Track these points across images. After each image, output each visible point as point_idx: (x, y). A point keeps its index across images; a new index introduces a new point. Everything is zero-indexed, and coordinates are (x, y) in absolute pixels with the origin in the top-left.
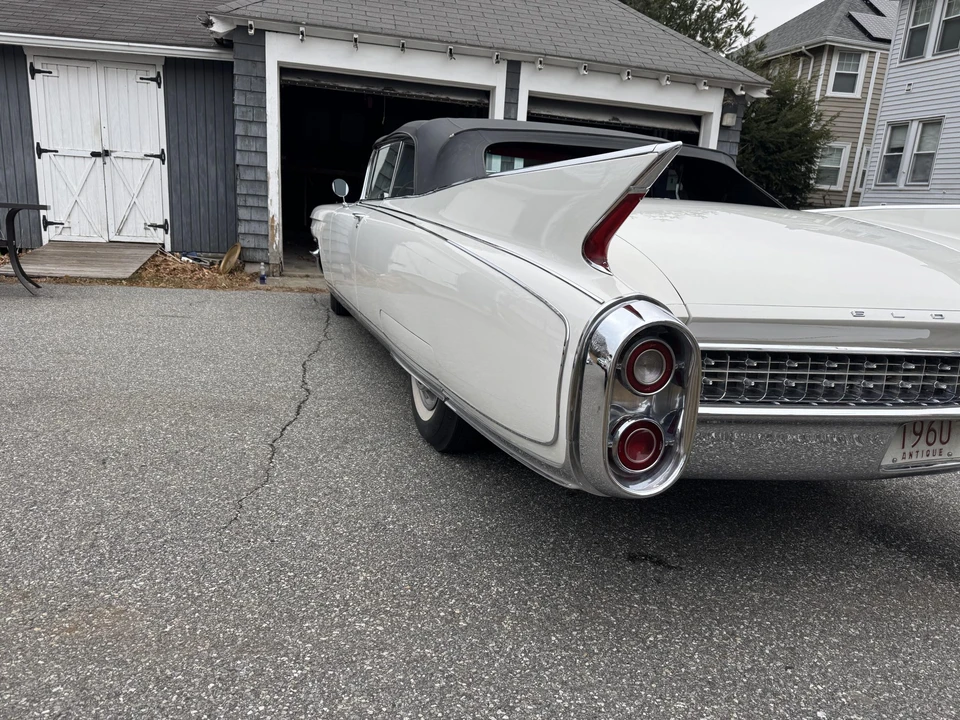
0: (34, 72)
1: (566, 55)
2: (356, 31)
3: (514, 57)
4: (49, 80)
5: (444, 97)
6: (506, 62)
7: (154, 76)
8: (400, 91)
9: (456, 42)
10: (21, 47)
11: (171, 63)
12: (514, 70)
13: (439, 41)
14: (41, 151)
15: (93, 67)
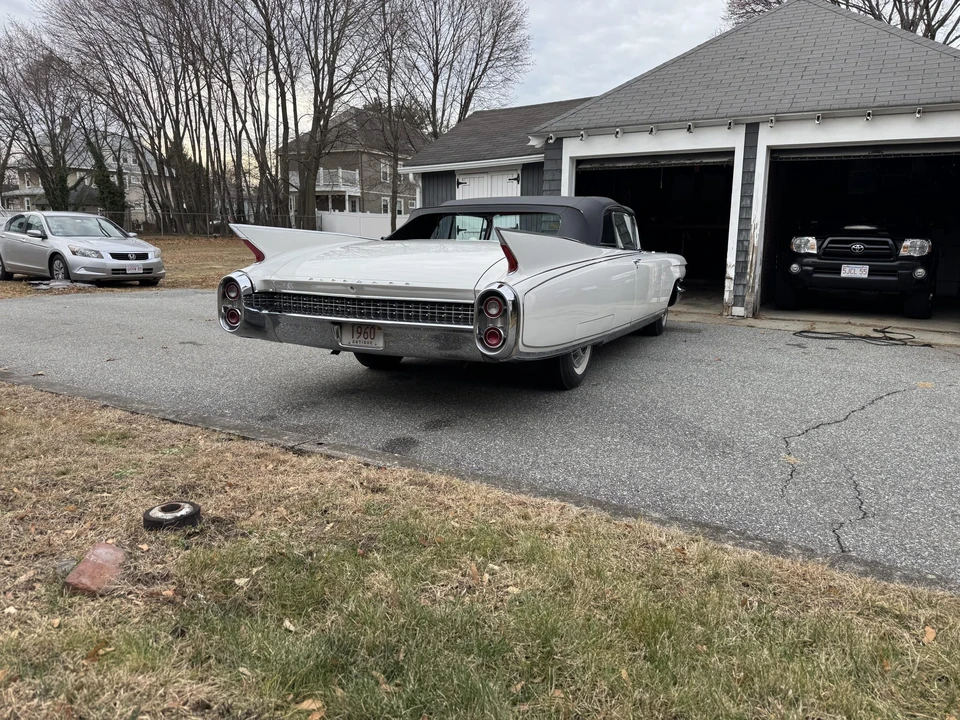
0: (459, 184)
1: (798, 109)
2: (618, 127)
3: (751, 120)
4: (466, 187)
5: (699, 161)
6: (745, 126)
7: (515, 176)
8: (663, 163)
9: (694, 119)
10: (454, 171)
11: (526, 167)
12: (752, 131)
13: (680, 121)
14: (459, 230)
15: (485, 176)
